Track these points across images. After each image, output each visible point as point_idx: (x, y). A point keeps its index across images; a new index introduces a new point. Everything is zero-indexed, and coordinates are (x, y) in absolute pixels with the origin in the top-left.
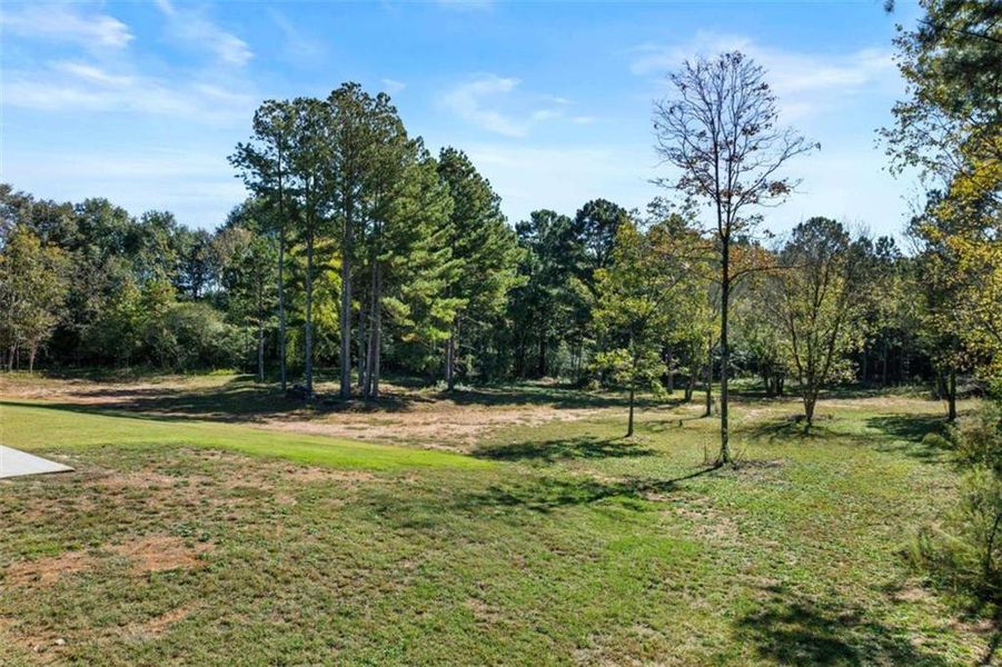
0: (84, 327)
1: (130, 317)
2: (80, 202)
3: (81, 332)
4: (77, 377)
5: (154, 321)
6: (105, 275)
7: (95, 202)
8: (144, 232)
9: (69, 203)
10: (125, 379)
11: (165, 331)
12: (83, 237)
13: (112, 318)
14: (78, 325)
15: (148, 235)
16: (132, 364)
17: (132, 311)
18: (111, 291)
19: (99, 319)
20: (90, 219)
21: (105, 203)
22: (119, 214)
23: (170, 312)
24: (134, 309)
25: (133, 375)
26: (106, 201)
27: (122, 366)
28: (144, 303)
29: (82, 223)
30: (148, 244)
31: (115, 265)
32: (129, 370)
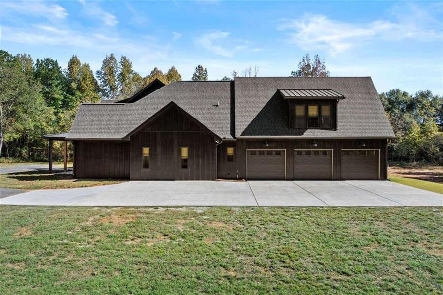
0: (395, 144)
1: (416, 139)
2: (388, 92)
3: (395, 146)
4: (394, 166)
5: (428, 141)
6: (403, 122)
7: (393, 91)
8: (418, 101)
9: (383, 93)
10: (414, 167)
11: (433, 146)
12: (391, 106)
13: (407, 140)
14: (393, 144)
15: (420, 102)
16: (417, 161)
17: (416, 137)
18: (406, 129)
19: (401, 141)
20: (393, 98)
21: (398, 91)
22: (405, 94)
23: (435, 137)
24: (417, 136)
25: (418, 166)
26: (398, 90)
27: (413, 162)
28: (422, 133)
29: (389, 100)
30: (420, 106)
31: (407, 117)
32: (416, 163)
